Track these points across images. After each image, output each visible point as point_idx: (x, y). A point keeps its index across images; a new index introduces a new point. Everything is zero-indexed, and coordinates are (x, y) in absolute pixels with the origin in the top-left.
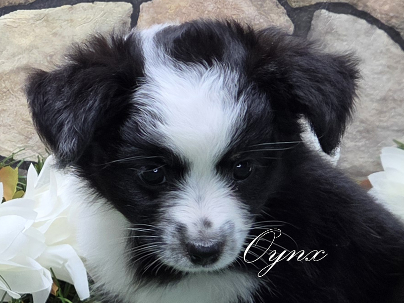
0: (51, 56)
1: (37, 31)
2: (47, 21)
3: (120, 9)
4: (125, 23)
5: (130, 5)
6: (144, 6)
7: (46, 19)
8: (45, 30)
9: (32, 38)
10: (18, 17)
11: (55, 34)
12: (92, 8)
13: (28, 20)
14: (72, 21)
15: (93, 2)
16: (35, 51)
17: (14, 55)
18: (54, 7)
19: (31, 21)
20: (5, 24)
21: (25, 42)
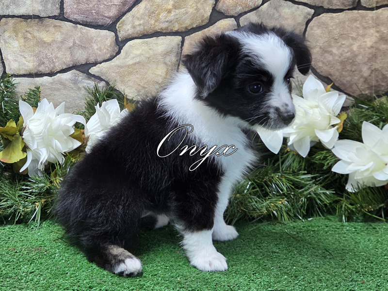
0: (149, 58)
1: (143, 48)
2: (147, 44)
3: (177, 39)
4: (178, 45)
5: (181, 37)
6: (186, 38)
7: (147, 43)
8: (146, 47)
9: (141, 51)
10: (135, 42)
11: (150, 49)
12: (165, 38)
13: (139, 43)
14: (157, 44)
15: (166, 36)
16: (142, 56)
17: (133, 58)
18: (150, 38)
19: (141, 44)
20: (130, 45)
21: (138, 52)
